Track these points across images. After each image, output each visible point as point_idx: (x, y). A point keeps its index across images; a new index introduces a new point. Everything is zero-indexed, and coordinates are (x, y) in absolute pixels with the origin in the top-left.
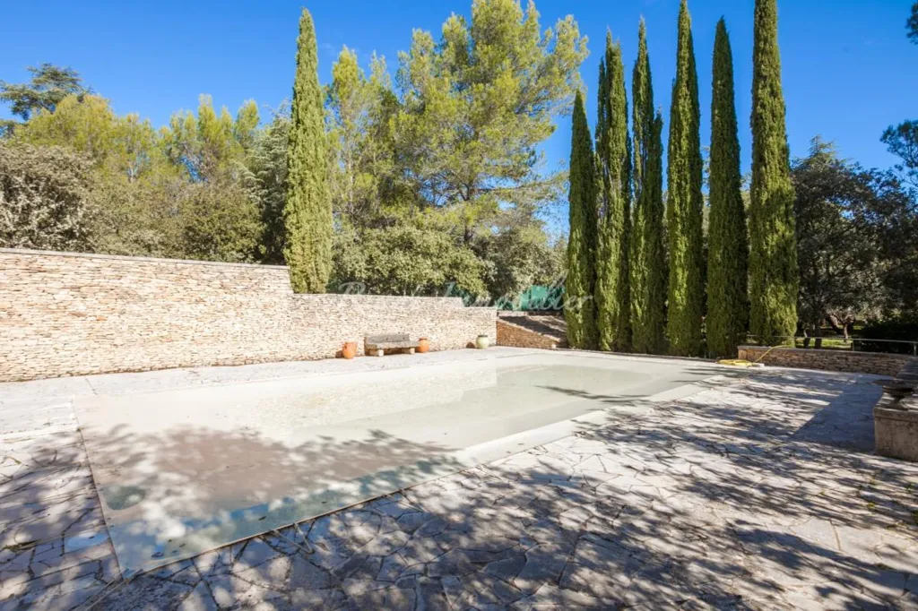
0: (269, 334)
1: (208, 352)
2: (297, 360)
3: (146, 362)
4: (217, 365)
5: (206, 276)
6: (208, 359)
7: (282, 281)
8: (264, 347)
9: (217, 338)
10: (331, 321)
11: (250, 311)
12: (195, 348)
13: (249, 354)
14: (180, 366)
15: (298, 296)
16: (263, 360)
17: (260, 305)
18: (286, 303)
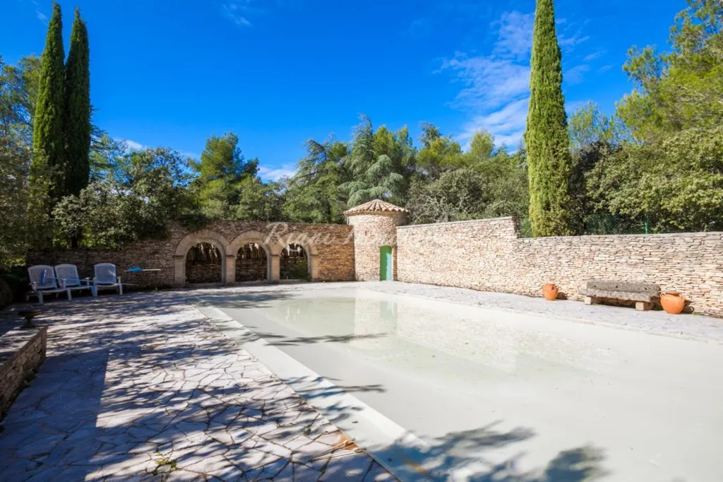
0: (500, 271)
1: (467, 280)
2: (521, 294)
3: (443, 281)
4: (471, 288)
5: (465, 230)
6: (467, 284)
7: (508, 229)
8: (497, 281)
9: (470, 271)
10: (551, 263)
11: (488, 253)
12: (461, 276)
13: (488, 284)
14: (455, 286)
15: (521, 240)
16: (497, 290)
17: (494, 248)
18: (511, 246)
